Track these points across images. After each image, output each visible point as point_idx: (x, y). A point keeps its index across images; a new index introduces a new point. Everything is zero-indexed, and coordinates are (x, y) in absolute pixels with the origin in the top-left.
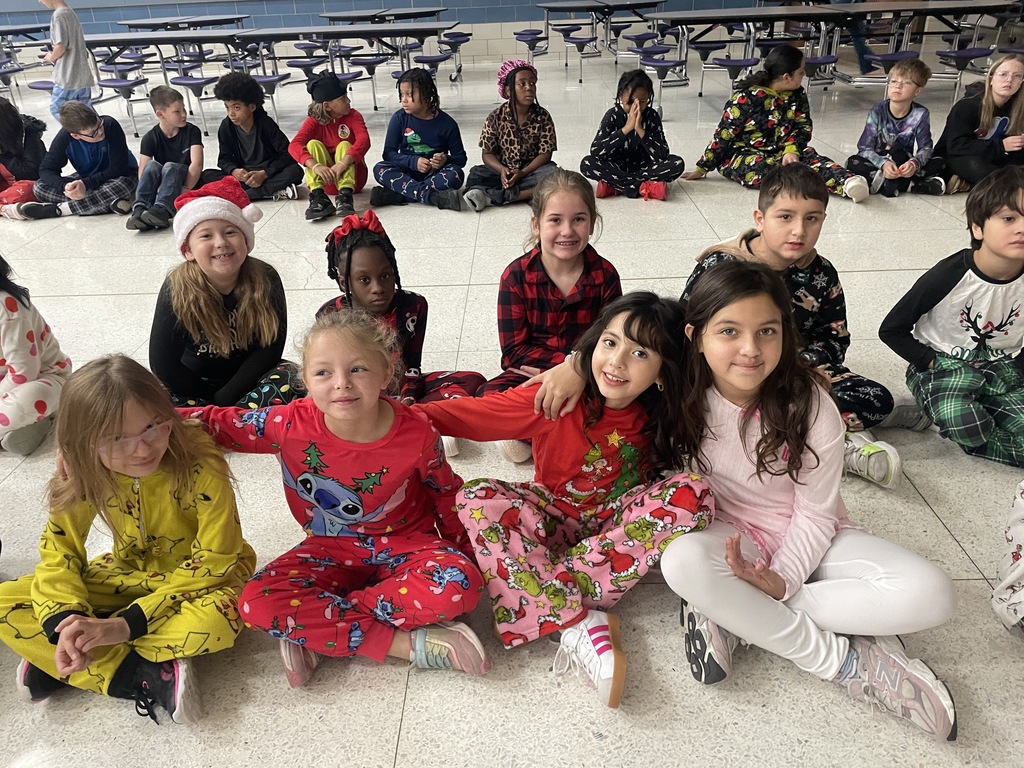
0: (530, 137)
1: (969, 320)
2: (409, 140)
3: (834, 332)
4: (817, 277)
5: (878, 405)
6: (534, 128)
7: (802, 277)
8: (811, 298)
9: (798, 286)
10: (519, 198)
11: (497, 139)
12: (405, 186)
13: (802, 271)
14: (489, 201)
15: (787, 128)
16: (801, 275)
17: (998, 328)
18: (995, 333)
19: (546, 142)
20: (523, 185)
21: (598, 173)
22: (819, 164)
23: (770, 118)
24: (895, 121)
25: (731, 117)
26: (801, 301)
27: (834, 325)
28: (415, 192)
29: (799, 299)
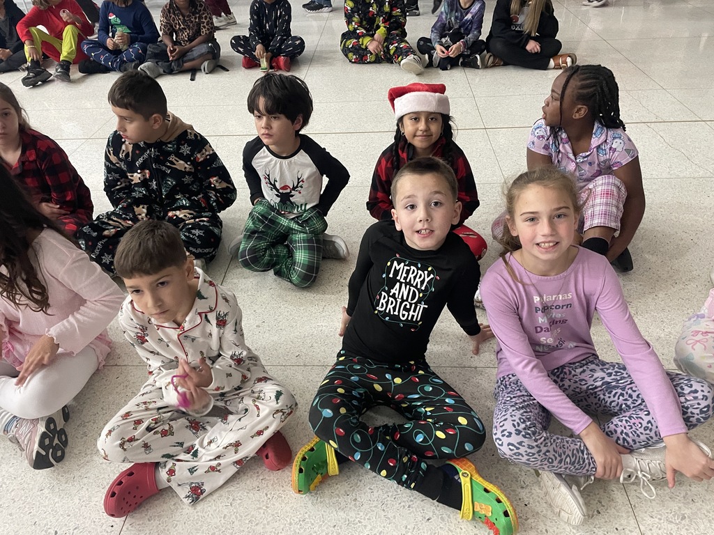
0: (193, 26)
1: (271, 184)
2: (113, 22)
3: (213, 186)
4: (182, 147)
5: (199, 242)
6: (195, 18)
7: (170, 148)
8: (182, 162)
9: (169, 154)
10: (183, 69)
11: (172, 26)
12: (102, 58)
13: (170, 143)
14: (161, 71)
15: (384, 18)
16: (169, 146)
17: (294, 188)
18: (293, 193)
19: (204, 27)
20: (185, 59)
21: (242, 50)
22: (396, 44)
23: (371, 9)
24: (463, 11)
25: (349, 8)
26: (175, 164)
27: (212, 180)
28: (110, 63)
29: (172, 163)
